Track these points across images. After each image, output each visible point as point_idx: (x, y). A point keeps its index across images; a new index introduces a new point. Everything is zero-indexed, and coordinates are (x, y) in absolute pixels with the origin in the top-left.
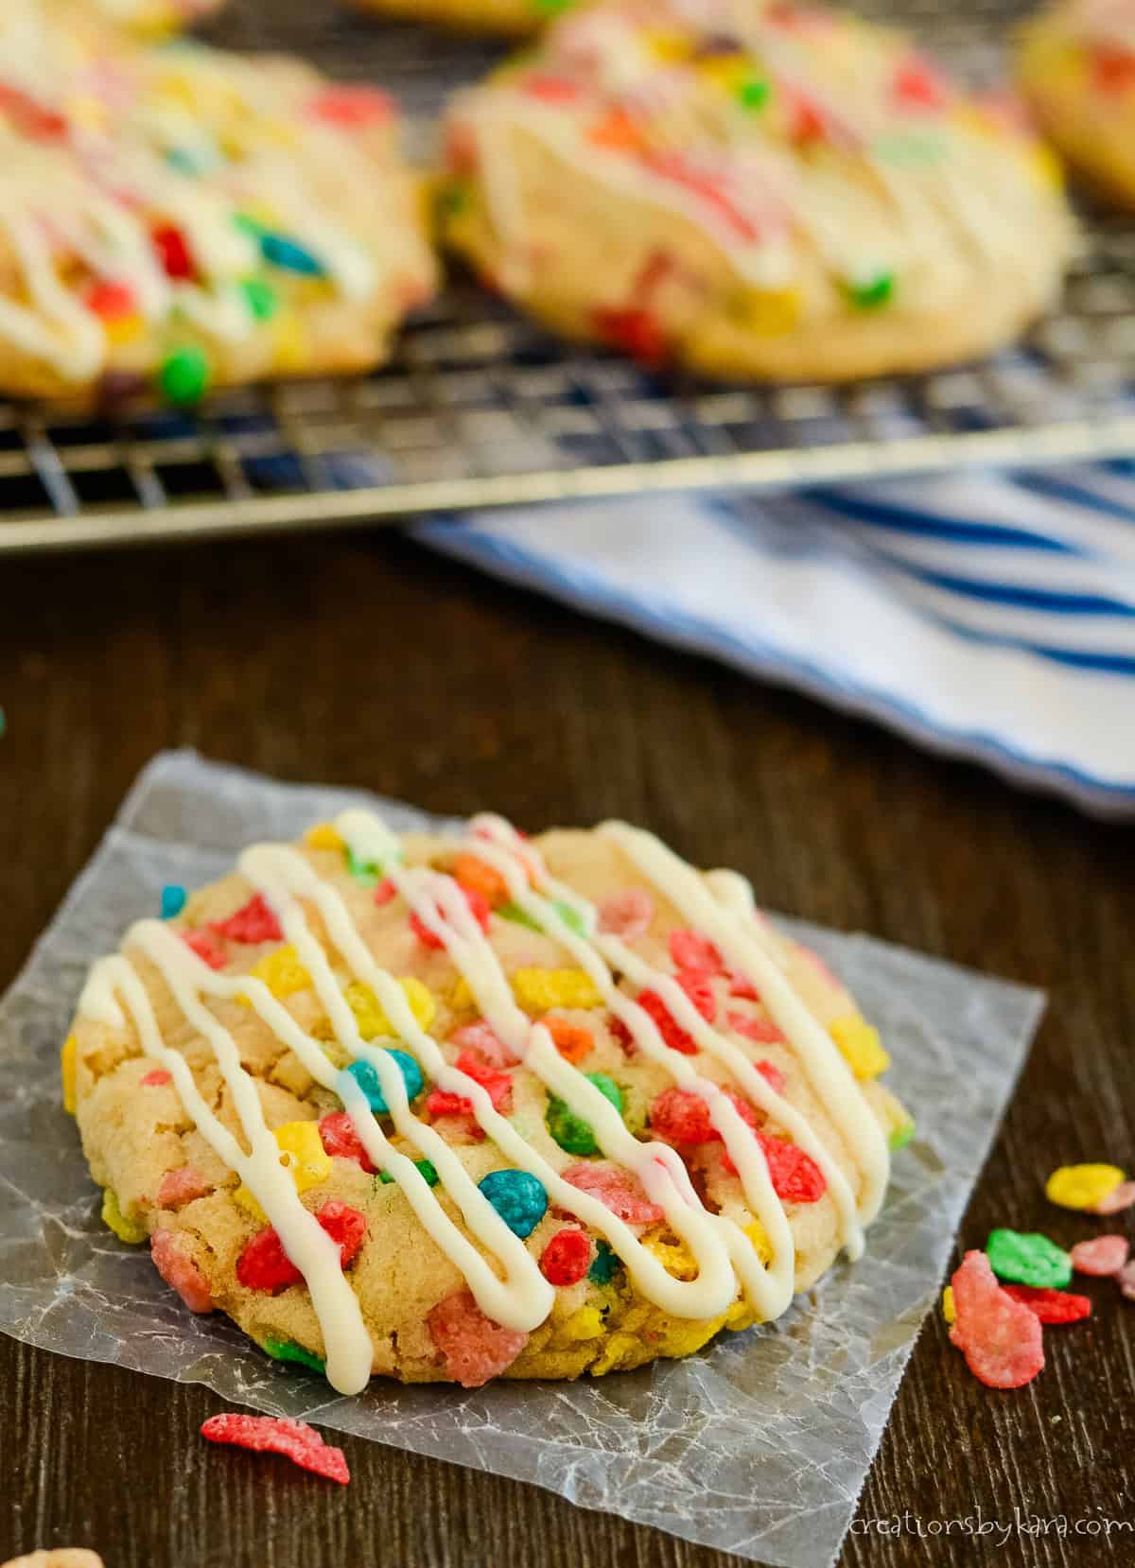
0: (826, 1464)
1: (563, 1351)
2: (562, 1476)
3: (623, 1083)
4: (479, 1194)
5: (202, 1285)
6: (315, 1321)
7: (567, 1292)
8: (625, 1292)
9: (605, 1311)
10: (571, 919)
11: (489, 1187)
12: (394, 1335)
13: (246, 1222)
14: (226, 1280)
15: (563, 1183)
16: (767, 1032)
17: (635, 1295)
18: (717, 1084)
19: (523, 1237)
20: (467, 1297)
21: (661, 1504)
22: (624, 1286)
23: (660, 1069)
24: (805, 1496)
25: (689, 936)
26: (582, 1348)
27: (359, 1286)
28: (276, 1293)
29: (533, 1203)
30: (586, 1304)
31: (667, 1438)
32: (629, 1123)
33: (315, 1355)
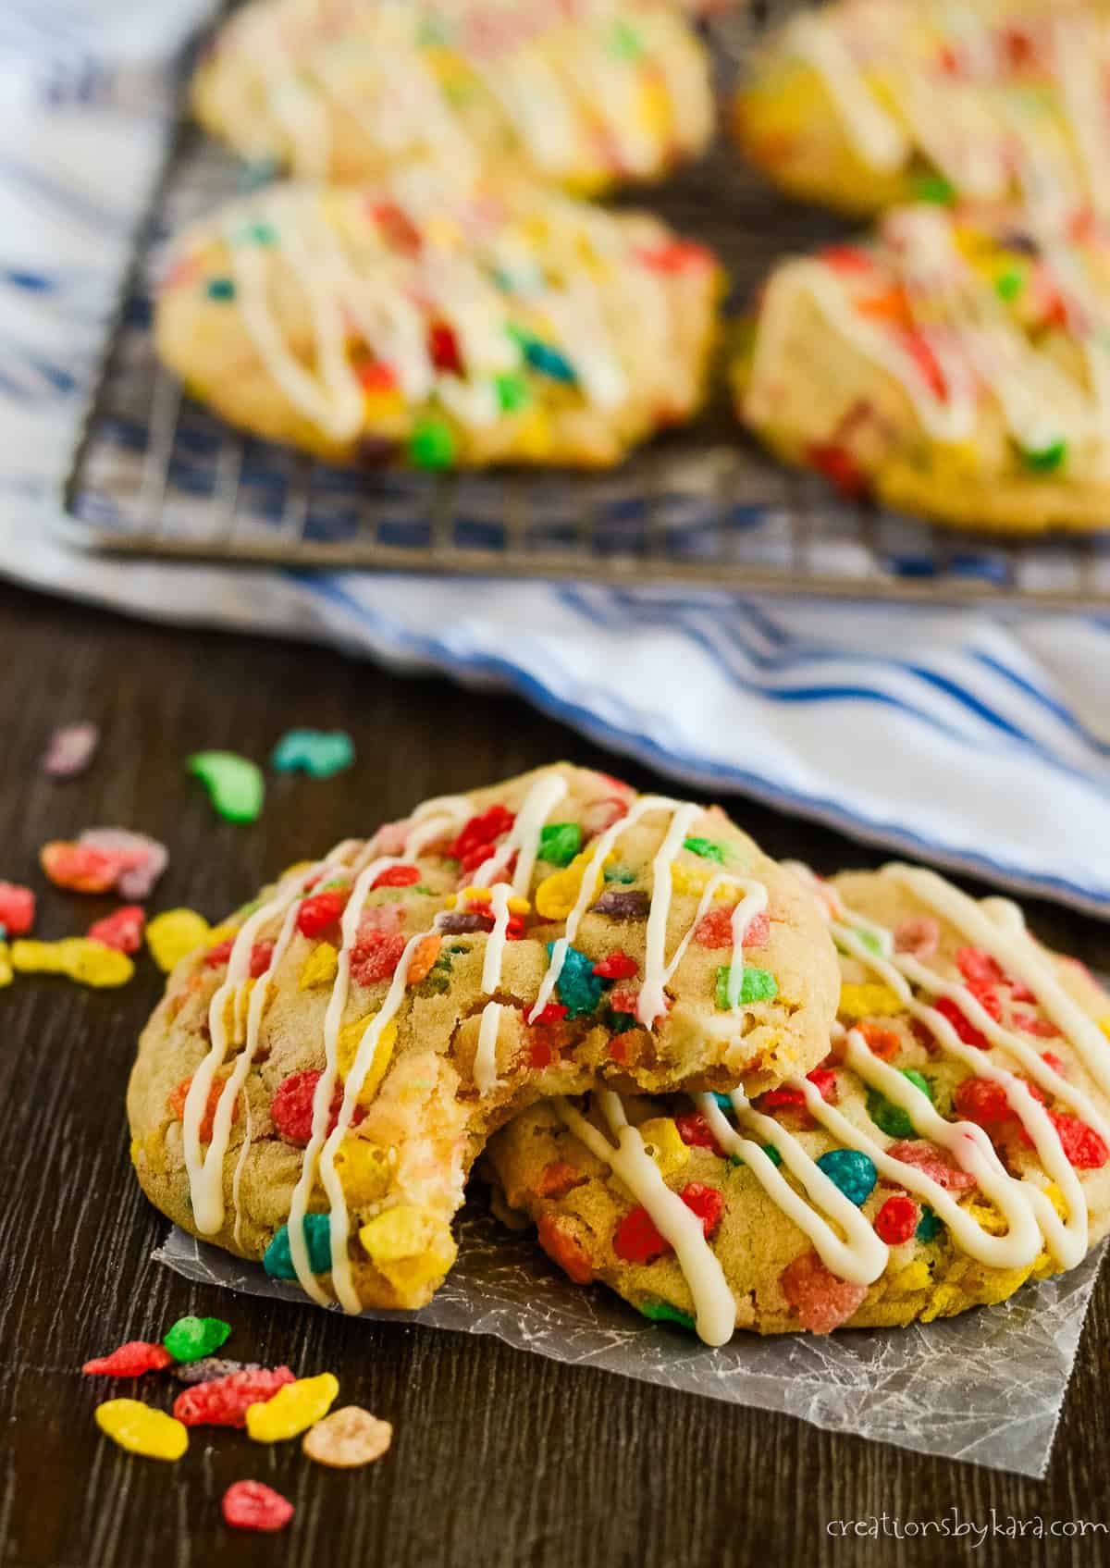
0: (1031, 1383)
1: (897, 1301)
2: (807, 1405)
3: (929, 1075)
4: (818, 1170)
5: (585, 1258)
6: (685, 1284)
7: (899, 1250)
8: (948, 1248)
9: (931, 1265)
10: (872, 942)
11: (825, 1163)
12: (753, 1293)
13: (618, 1205)
14: (605, 1254)
15: (889, 1158)
16: (1047, 1029)
17: (955, 1251)
18: (1011, 1071)
19: (858, 1205)
20: (814, 1258)
21: (894, 1424)
22: (946, 1244)
23: (960, 1062)
24: (1016, 1409)
25: (972, 951)
26: (913, 1299)
27: (721, 1253)
28: (649, 1262)
29: (864, 1176)
30: (915, 1259)
31: (892, 1374)
32: (939, 1109)
33: (685, 1314)
